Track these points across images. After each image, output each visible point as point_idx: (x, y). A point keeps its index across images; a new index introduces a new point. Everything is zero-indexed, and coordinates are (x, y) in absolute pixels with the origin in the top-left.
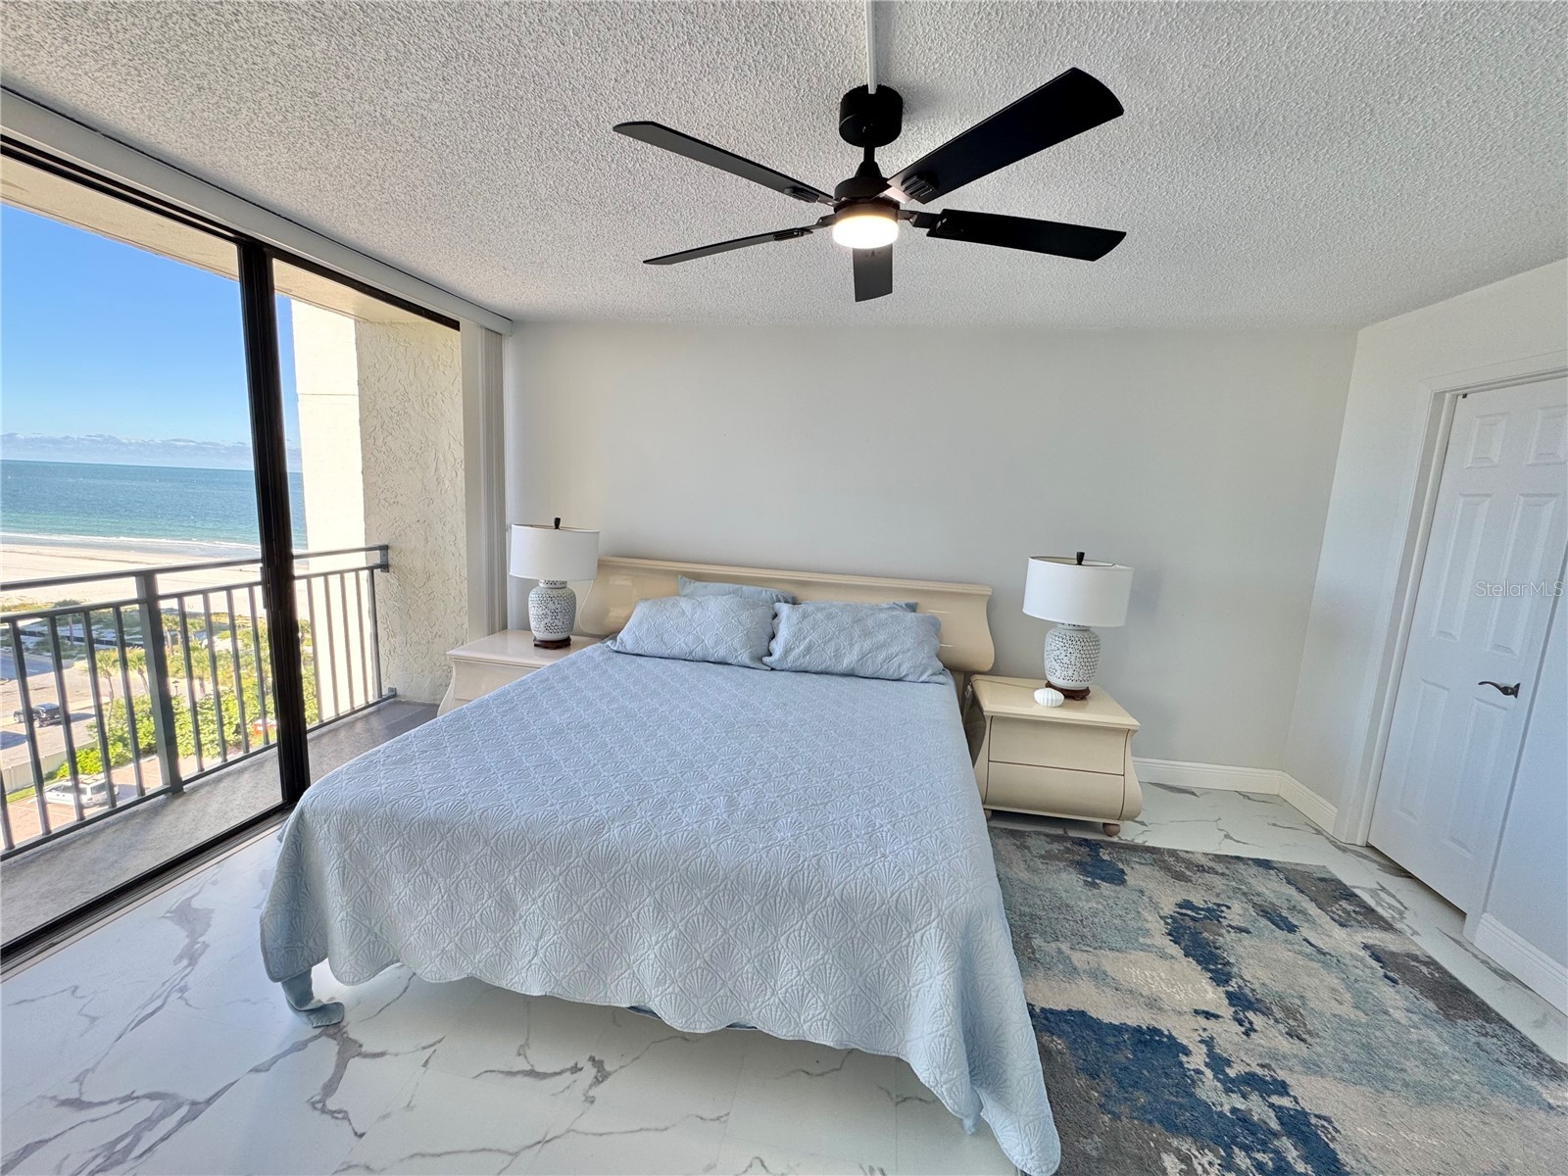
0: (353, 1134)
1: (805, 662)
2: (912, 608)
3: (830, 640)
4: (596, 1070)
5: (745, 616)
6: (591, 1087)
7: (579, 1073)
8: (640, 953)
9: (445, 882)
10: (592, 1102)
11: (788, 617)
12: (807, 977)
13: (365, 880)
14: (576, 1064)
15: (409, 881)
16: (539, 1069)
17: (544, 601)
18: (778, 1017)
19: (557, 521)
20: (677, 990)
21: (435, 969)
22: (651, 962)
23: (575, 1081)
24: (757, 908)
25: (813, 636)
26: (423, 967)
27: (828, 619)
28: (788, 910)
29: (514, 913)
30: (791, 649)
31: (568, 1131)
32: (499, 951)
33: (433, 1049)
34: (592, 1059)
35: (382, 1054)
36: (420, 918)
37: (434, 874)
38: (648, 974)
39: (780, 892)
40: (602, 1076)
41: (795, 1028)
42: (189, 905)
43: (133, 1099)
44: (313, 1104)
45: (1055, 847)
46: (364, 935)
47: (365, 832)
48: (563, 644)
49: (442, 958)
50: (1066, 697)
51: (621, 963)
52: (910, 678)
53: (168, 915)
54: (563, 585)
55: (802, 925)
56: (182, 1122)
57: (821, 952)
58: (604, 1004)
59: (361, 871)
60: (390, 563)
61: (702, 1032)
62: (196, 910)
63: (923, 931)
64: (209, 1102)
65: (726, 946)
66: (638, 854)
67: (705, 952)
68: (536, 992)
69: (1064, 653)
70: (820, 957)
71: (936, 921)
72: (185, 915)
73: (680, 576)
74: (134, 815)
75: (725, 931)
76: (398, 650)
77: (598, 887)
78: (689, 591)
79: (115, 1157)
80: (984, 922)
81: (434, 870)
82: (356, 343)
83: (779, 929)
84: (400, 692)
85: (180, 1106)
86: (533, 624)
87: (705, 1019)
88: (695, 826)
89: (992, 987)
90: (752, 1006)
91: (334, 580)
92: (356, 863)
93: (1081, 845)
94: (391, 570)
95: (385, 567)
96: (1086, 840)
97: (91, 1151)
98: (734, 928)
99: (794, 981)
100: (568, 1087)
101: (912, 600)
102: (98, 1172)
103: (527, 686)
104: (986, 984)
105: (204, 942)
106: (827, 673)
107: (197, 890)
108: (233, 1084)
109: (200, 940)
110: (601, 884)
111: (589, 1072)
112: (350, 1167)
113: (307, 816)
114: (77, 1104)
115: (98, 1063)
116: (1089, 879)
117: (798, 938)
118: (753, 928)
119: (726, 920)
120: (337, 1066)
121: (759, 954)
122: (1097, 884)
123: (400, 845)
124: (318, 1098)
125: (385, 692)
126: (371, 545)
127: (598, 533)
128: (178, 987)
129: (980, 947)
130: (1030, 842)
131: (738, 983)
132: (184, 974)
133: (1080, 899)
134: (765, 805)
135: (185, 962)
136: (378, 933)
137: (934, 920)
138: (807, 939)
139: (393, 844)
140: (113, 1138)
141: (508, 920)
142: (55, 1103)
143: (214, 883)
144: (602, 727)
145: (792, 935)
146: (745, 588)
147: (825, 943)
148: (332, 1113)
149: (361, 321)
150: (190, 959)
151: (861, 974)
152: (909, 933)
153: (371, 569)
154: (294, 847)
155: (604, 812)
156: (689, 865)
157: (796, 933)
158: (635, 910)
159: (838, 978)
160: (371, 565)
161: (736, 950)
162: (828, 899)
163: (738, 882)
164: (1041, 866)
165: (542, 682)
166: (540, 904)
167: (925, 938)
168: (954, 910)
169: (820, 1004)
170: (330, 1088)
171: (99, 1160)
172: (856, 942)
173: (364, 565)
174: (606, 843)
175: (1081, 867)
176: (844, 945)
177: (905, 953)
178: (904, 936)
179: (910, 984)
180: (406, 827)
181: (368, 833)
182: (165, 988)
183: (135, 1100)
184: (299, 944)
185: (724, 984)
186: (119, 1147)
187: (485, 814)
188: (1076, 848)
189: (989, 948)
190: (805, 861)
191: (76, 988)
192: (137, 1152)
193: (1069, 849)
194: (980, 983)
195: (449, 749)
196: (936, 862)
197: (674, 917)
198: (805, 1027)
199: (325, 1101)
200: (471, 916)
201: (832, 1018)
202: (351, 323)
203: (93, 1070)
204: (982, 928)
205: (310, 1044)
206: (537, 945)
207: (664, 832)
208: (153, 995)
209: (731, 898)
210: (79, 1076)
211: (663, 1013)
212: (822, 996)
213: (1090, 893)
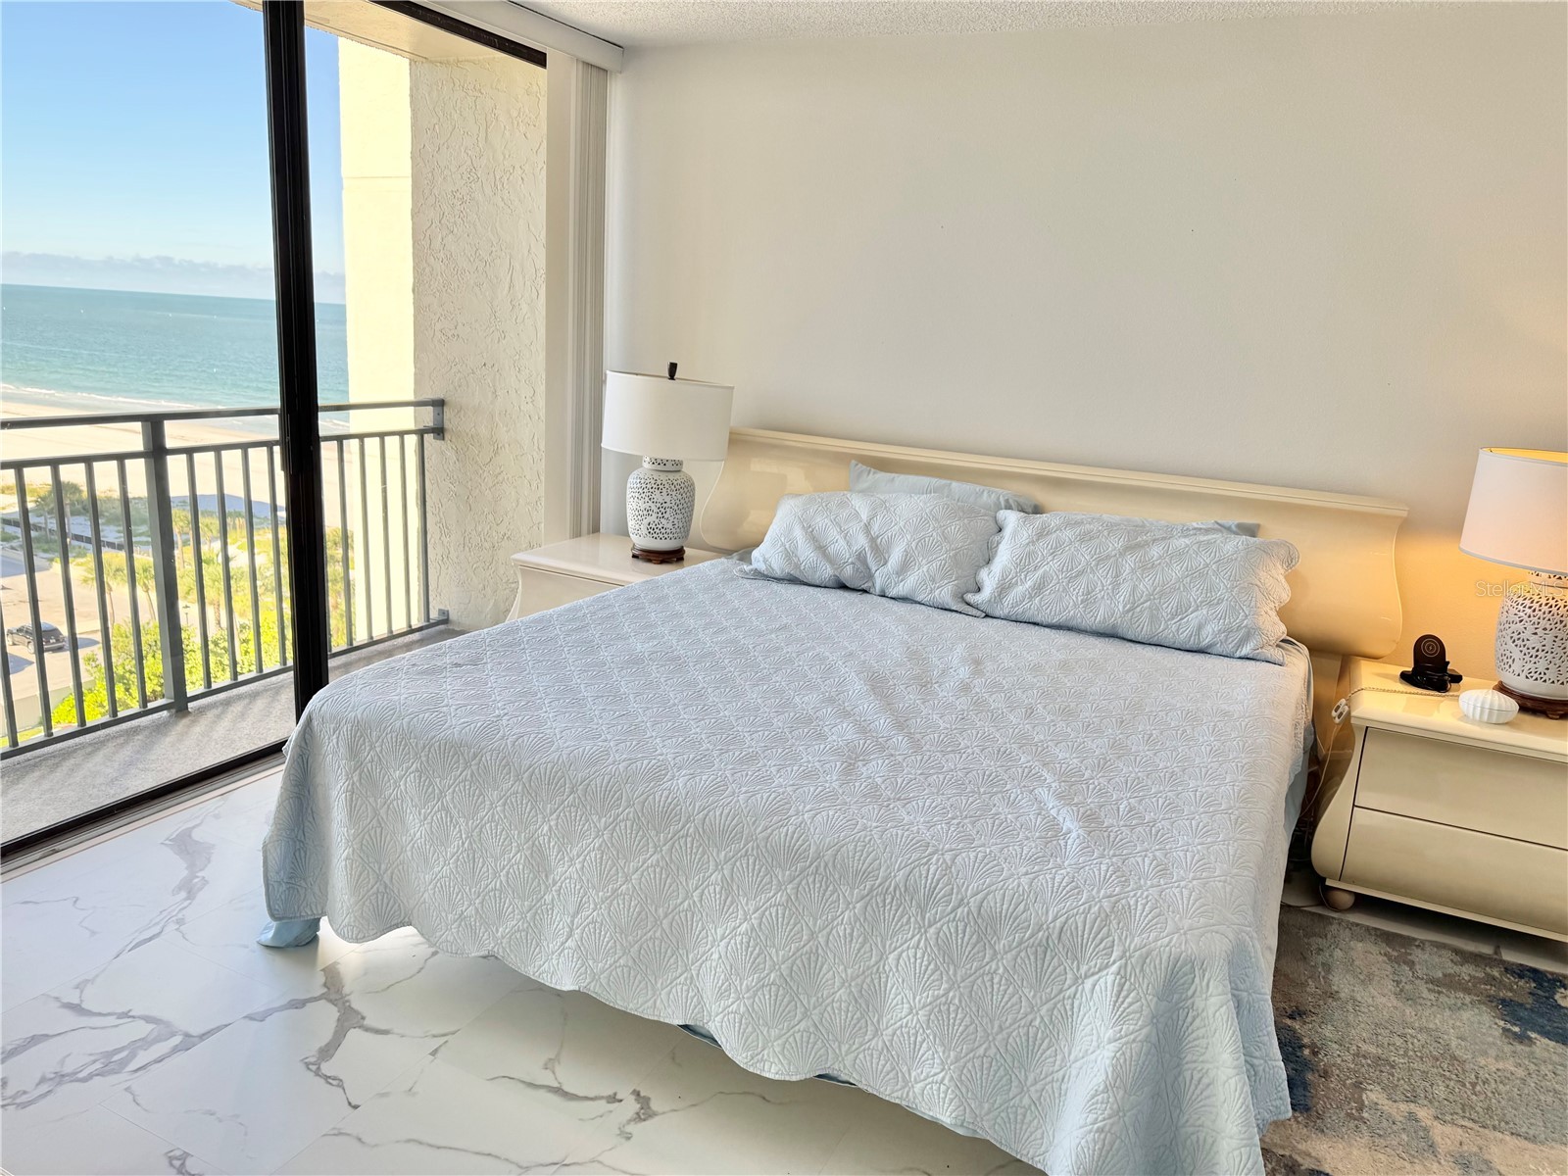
0: (347, 1104)
1: (1034, 609)
2: (1251, 531)
3: (1081, 573)
4: (639, 1106)
5: (954, 528)
6: (629, 1122)
7: (617, 1104)
8: (701, 950)
9: (467, 824)
10: (629, 1138)
11: (1015, 534)
12: (923, 1019)
13: (376, 813)
14: (615, 1094)
15: (425, 819)
16: (566, 1088)
17: (651, 488)
18: (880, 1067)
19: (673, 368)
20: (742, 1009)
21: (450, 938)
22: (714, 964)
23: (611, 1112)
24: (858, 905)
25: (1051, 567)
26: (438, 934)
27: (1082, 541)
28: (902, 917)
29: (546, 876)
30: (1011, 586)
31: (593, 1161)
32: (525, 925)
33: (442, 1040)
34: (637, 1093)
35: (385, 1032)
36: (436, 870)
37: (454, 812)
38: (709, 984)
39: (892, 888)
40: (645, 1113)
41: (903, 1088)
42: (190, 836)
43: (130, 1017)
44: (307, 1065)
45: (1467, 971)
46: (372, 881)
47: (378, 749)
48: (672, 557)
49: (460, 925)
50: (1523, 709)
51: (676, 962)
52: (1219, 649)
53: (167, 842)
54: (676, 467)
55: (919, 941)
56: (175, 1050)
57: (945, 986)
58: (651, 1018)
59: (371, 800)
60: (446, 426)
61: (771, 1076)
62: (197, 842)
63: (1096, 977)
64: (203, 1037)
65: (813, 958)
66: (705, 812)
67: (783, 963)
68: (567, 985)
69: (1531, 628)
70: (941, 992)
71: (1118, 964)
72: (184, 844)
73: (853, 462)
74: (136, 731)
75: (812, 935)
76: (453, 555)
77: (651, 850)
78: (866, 485)
79: (112, 1066)
80: (1197, 980)
81: (455, 807)
82: (411, 96)
83: (888, 943)
84: (453, 616)
85: (173, 1034)
86: (631, 524)
87: (776, 1060)
88: (789, 789)
89: (1205, 1081)
90: (844, 1048)
91: (372, 444)
92: (366, 785)
93: (1521, 977)
94: (447, 436)
95: (439, 431)
96: (1535, 971)
97: (91, 1055)
98: (825, 932)
99: (905, 1021)
100: (601, 1116)
101: (1249, 520)
102: (97, 1075)
103: (607, 603)
104: (1196, 1077)
105: (204, 878)
106: (1070, 629)
107: (198, 821)
108: (226, 1026)
109: (199, 874)
110: (655, 847)
111: (631, 1106)
112: (340, 1134)
113: (315, 723)
114: (76, 1009)
115: (97, 976)
116: (1516, 1029)
117: (912, 960)
118: (851, 935)
119: (815, 920)
120: (336, 1032)
121: (858, 976)
122: (1530, 1039)
123: (417, 770)
124: (313, 1060)
125: (434, 615)
126: (421, 398)
127: (733, 388)
128: (174, 919)
129: (1189, 1019)
130: (1418, 955)
131: (826, 1015)
132: (183, 906)
133: (1485, 1053)
134: (900, 781)
135: (183, 894)
136: (388, 882)
137: (1114, 962)
138: (925, 963)
139: (408, 768)
140: (110, 1048)
141: (539, 884)
142: (58, 1004)
143: (217, 817)
144: (697, 663)
145: (904, 955)
146: (955, 485)
147: (951, 972)
148: (326, 1078)
149: (417, 60)
150: (189, 892)
151: (1001, 1029)
152: (1077, 979)
153: (421, 433)
154: (300, 760)
155: (670, 757)
156: (771, 834)
157: (911, 952)
158: (697, 889)
159: (967, 1027)
160: (421, 427)
161: (825, 966)
162: (960, 910)
163: (834, 866)
164: (1425, 994)
165: (629, 599)
166: (578, 866)
167: (1097, 987)
168: (1148, 954)
169: (937, 1061)
170: (327, 1052)
171: (98, 1065)
172: (996, 980)
173: (412, 427)
174: (666, 793)
175: (1508, 1008)
176: (979, 981)
177: (1068, 1007)
178: (1068, 982)
179: (1072, 1057)
180: (424, 747)
181: (381, 752)
182: (162, 916)
183: (130, 1020)
184: (303, 884)
185: (806, 1015)
186: (116, 1058)
187: (520, 740)
188: (1508, 979)
189: (1203, 1020)
190: (933, 853)
191: (77, 899)
192: (133, 1066)
193: (1494, 979)
194: (1188, 1075)
195: (489, 666)
196: (1140, 888)
197: (747, 904)
198: (918, 1087)
199: (319, 1064)
200: (496, 874)
201: (952, 1083)
202: (404, 64)
203: (92, 981)
204: (1193, 987)
205: (308, 1004)
206: (572, 922)
207: (744, 789)
208: (151, 921)
209: (824, 887)
210: (79, 984)
211: (724, 1040)
212: (940, 1050)
213: (1507, 1049)
